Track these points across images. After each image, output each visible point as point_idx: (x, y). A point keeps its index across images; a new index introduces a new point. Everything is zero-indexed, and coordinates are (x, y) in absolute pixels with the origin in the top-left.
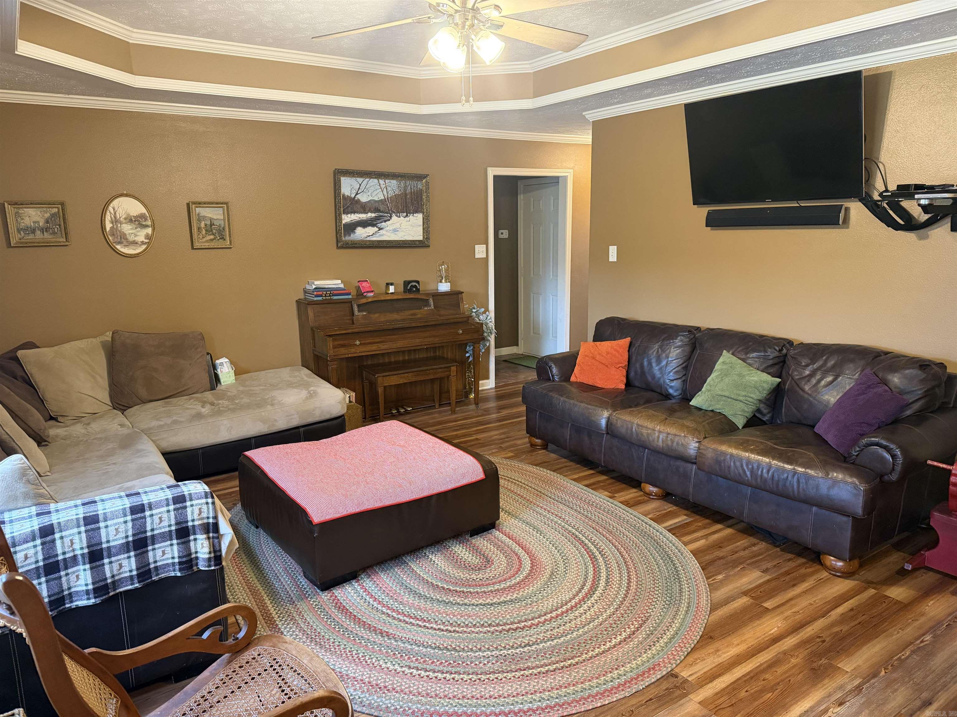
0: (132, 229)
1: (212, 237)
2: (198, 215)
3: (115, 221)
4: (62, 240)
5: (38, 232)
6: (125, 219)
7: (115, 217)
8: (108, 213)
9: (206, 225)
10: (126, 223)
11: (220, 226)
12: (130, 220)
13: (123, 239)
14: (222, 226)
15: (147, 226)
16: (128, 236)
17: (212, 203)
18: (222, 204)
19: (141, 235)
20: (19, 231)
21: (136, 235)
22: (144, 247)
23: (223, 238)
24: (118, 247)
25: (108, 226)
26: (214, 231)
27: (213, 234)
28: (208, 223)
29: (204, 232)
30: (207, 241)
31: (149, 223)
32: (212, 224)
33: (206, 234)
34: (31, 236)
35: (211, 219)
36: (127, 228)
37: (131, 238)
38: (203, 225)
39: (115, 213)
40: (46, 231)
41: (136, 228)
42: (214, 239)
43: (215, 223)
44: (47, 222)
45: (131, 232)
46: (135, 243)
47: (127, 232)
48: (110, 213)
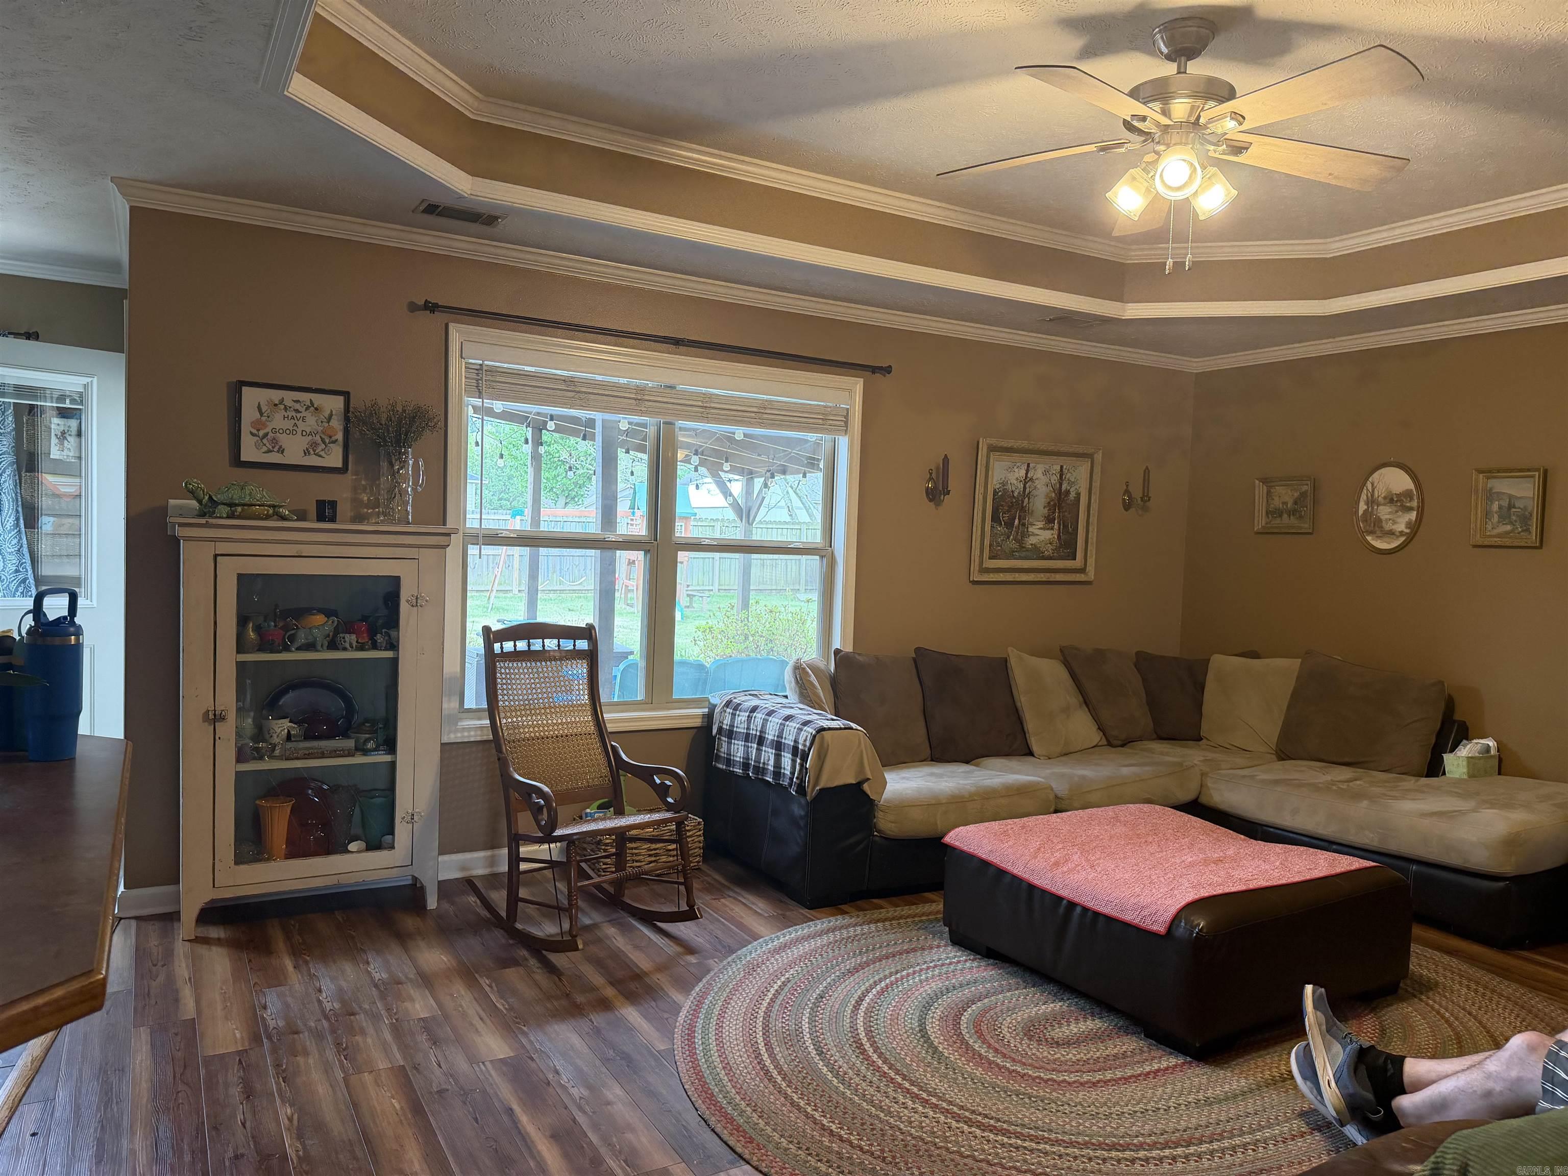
0: (1390, 513)
1: (1509, 528)
2: (1491, 489)
3: (1372, 502)
4: (1306, 526)
5: (1285, 516)
6: (1385, 498)
7: (1372, 496)
8: (1365, 491)
9: (1500, 507)
10: (1384, 505)
11: (1525, 508)
12: (1391, 499)
13: (1376, 526)
14: (1530, 509)
15: (1411, 509)
16: (1384, 524)
17: (1512, 471)
18: (1529, 470)
19: (1402, 523)
20: (1267, 513)
21: (1395, 522)
22: (1402, 539)
23: (1528, 530)
24: (1369, 538)
25: (1362, 507)
26: (1514, 518)
27: (1511, 523)
28: (1505, 503)
29: (1496, 518)
30: (1499, 536)
31: (1415, 504)
32: (1511, 506)
33: (1499, 522)
34: (1278, 521)
35: (1510, 497)
36: (1384, 512)
37: (1388, 526)
38: (1495, 507)
39: (1373, 491)
40: (1293, 515)
41: (1397, 512)
42: (1512, 531)
43: (1517, 505)
44: (1295, 503)
45: (1388, 517)
46: (1391, 533)
47: (1383, 517)
48: (1368, 490)
